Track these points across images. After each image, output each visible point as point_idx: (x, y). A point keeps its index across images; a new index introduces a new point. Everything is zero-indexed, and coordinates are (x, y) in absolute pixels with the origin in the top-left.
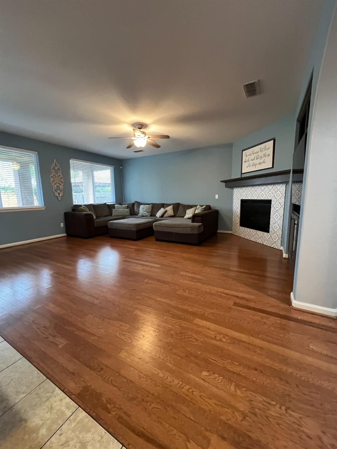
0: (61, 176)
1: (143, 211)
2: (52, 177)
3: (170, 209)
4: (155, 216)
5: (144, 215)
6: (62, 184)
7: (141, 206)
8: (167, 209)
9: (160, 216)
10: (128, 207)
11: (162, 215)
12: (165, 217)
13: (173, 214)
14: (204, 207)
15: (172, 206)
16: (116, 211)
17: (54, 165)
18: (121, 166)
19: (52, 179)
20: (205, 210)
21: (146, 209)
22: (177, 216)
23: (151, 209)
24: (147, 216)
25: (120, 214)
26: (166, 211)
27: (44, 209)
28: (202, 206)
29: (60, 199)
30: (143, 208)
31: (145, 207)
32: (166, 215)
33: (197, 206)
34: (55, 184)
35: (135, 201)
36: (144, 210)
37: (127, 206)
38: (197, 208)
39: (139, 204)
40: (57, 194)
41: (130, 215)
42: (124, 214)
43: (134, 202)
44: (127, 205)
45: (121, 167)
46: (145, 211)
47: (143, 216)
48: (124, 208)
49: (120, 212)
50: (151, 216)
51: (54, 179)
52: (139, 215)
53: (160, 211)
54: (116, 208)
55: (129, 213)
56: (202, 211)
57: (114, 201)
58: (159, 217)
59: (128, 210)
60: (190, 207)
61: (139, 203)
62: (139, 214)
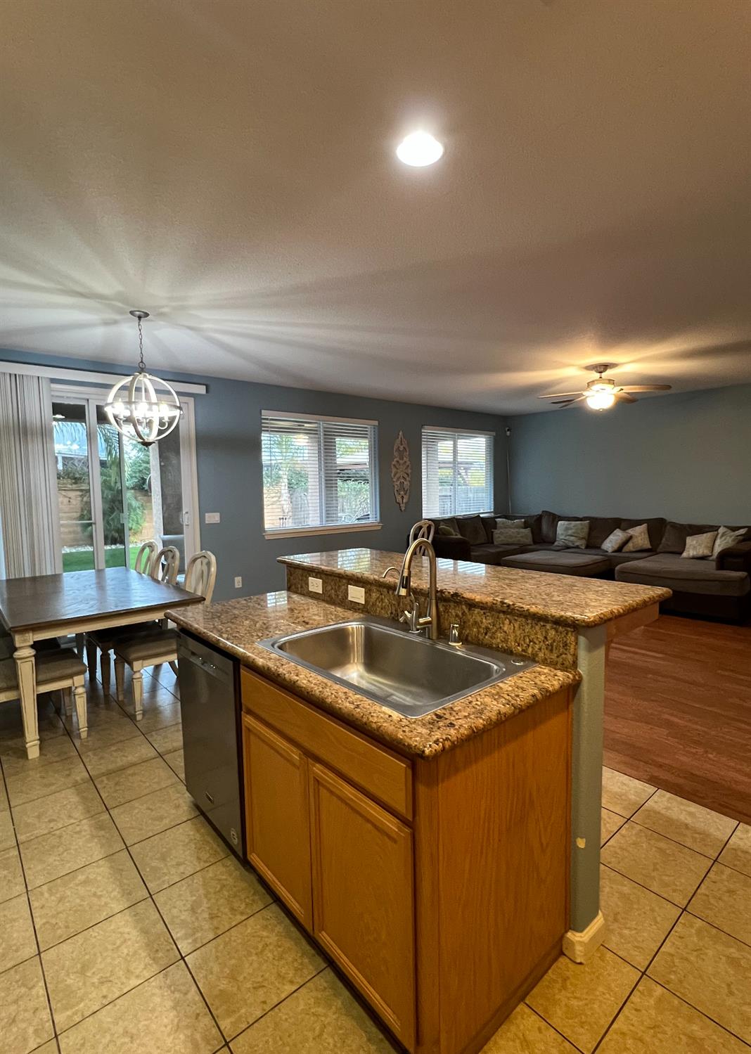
0: (408, 463)
1: (568, 535)
2: (394, 465)
3: (641, 533)
4: (599, 548)
5: (571, 545)
6: (407, 479)
7: (559, 522)
8: (631, 532)
9: (616, 547)
10: (526, 525)
11: (618, 548)
12: (627, 552)
13: (647, 545)
14: (742, 531)
15: (645, 526)
16: (501, 533)
17: (399, 442)
18: (508, 430)
19: (394, 470)
20: (744, 540)
21: (573, 531)
22: (658, 550)
23: (586, 530)
24: (577, 547)
25: (510, 541)
26: (631, 538)
27: (379, 528)
28: (734, 529)
29: (403, 509)
30: (567, 529)
31: (572, 526)
32: (630, 546)
33: (720, 527)
34: (398, 479)
35: (543, 511)
36: (570, 532)
37: (525, 521)
38: (718, 534)
39: (555, 519)
40: (399, 499)
41: (532, 543)
42: (519, 540)
43: (540, 513)
44: (523, 520)
45: (508, 433)
46: (572, 536)
47: (568, 547)
48: (517, 527)
49: (510, 535)
50: (588, 547)
51: (397, 469)
52: (556, 543)
53: (611, 537)
54: (501, 528)
55: (529, 540)
56: (738, 543)
57: (491, 509)
58: (613, 552)
59: (527, 531)
60: (698, 530)
61: (554, 514)
62: (555, 541)
